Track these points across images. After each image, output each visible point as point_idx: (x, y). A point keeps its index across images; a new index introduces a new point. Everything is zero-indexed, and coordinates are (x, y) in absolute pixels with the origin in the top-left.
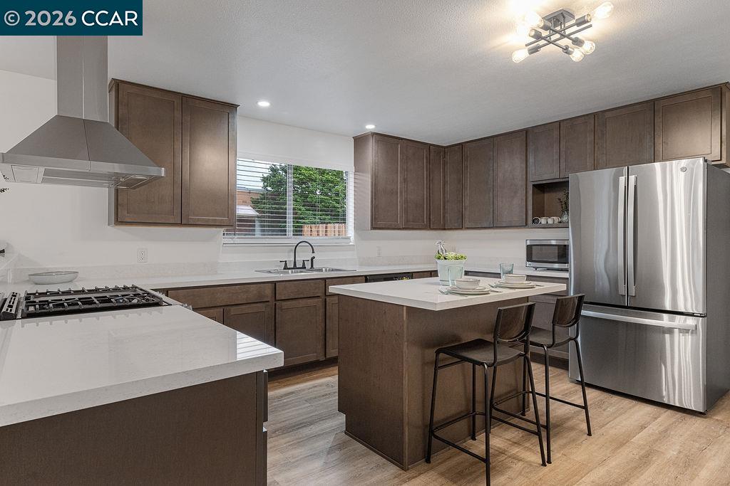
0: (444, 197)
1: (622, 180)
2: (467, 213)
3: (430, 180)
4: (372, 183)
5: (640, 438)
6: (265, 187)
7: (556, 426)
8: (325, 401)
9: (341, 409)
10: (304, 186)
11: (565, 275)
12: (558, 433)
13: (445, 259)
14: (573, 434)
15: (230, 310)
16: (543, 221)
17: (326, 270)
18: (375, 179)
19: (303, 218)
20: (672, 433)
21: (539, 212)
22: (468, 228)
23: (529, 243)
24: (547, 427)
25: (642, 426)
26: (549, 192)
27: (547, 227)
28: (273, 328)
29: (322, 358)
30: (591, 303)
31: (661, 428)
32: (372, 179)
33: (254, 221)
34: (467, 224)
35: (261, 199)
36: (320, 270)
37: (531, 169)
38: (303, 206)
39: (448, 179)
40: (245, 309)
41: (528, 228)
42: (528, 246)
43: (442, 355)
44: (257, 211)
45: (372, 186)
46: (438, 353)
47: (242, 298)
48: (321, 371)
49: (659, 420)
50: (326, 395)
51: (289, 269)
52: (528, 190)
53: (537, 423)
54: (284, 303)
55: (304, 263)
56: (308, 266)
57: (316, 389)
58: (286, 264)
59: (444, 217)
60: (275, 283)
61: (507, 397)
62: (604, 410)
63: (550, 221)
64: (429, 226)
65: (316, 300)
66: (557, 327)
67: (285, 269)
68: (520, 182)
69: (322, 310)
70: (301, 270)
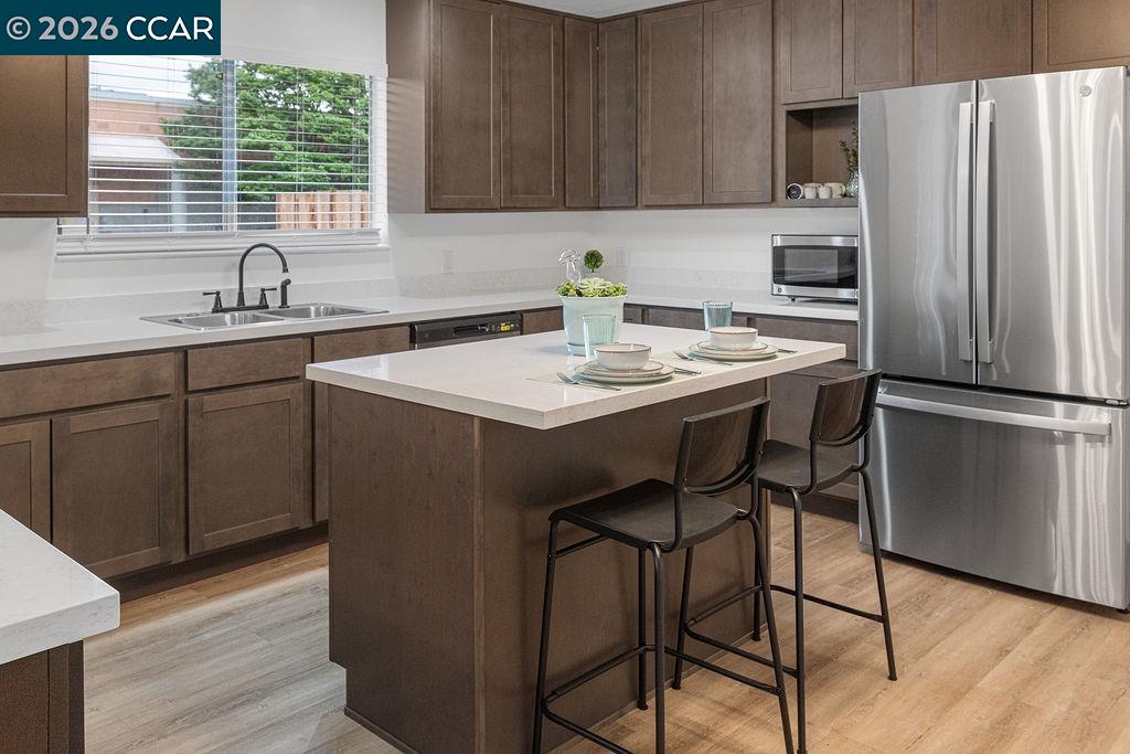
0: (597, 136)
1: (966, 108)
2: (646, 174)
3: (565, 97)
4: (428, 103)
5: (995, 680)
6: (196, 93)
7: (824, 661)
8: (307, 630)
9: (336, 656)
10: (290, 91)
11: (851, 314)
12: (826, 679)
13: (580, 294)
14: (858, 679)
15: (69, 420)
16: (808, 191)
17: (318, 314)
18: (435, 96)
19: (287, 168)
20: (1060, 662)
21: (801, 170)
22: (648, 207)
23: (779, 242)
24: (798, 674)
25: (1001, 649)
26: (821, 126)
27: (817, 203)
28: (182, 460)
29: (305, 524)
30: (904, 378)
31: (1041, 652)
32: (428, 93)
33: (167, 175)
34: (645, 198)
35: (186, 122)
36: (303, 312)
37: (784, 77)
38: (289, 139)
39: (605, 94)
40: (110, 418)
41: (778, 207)
42: (776, 249)
43: (563, 524)
44: (176, 151)
45: (428, 111)
46: (555, 518)
47: (100, 392)
48: (303, 553)
49: (1037, 632)
50: (310, 615)
51: (226, 310)
52: (777, 123)
53: (775, 664)
54: (207, 398)
55: (263, 296)
56: (274, 301)
57: (286, 601)
58: (218, 300)
59: (597, 179)
60: (184, 351)
61: (717, 603)
62: (928, 616)
63: (824, 193)
64: (562, 203)
65: (289, 387)
66: (818, 448)
67: (215, 311)
68: (760, 106)
69: (304, 410)
70: (256, 313)
